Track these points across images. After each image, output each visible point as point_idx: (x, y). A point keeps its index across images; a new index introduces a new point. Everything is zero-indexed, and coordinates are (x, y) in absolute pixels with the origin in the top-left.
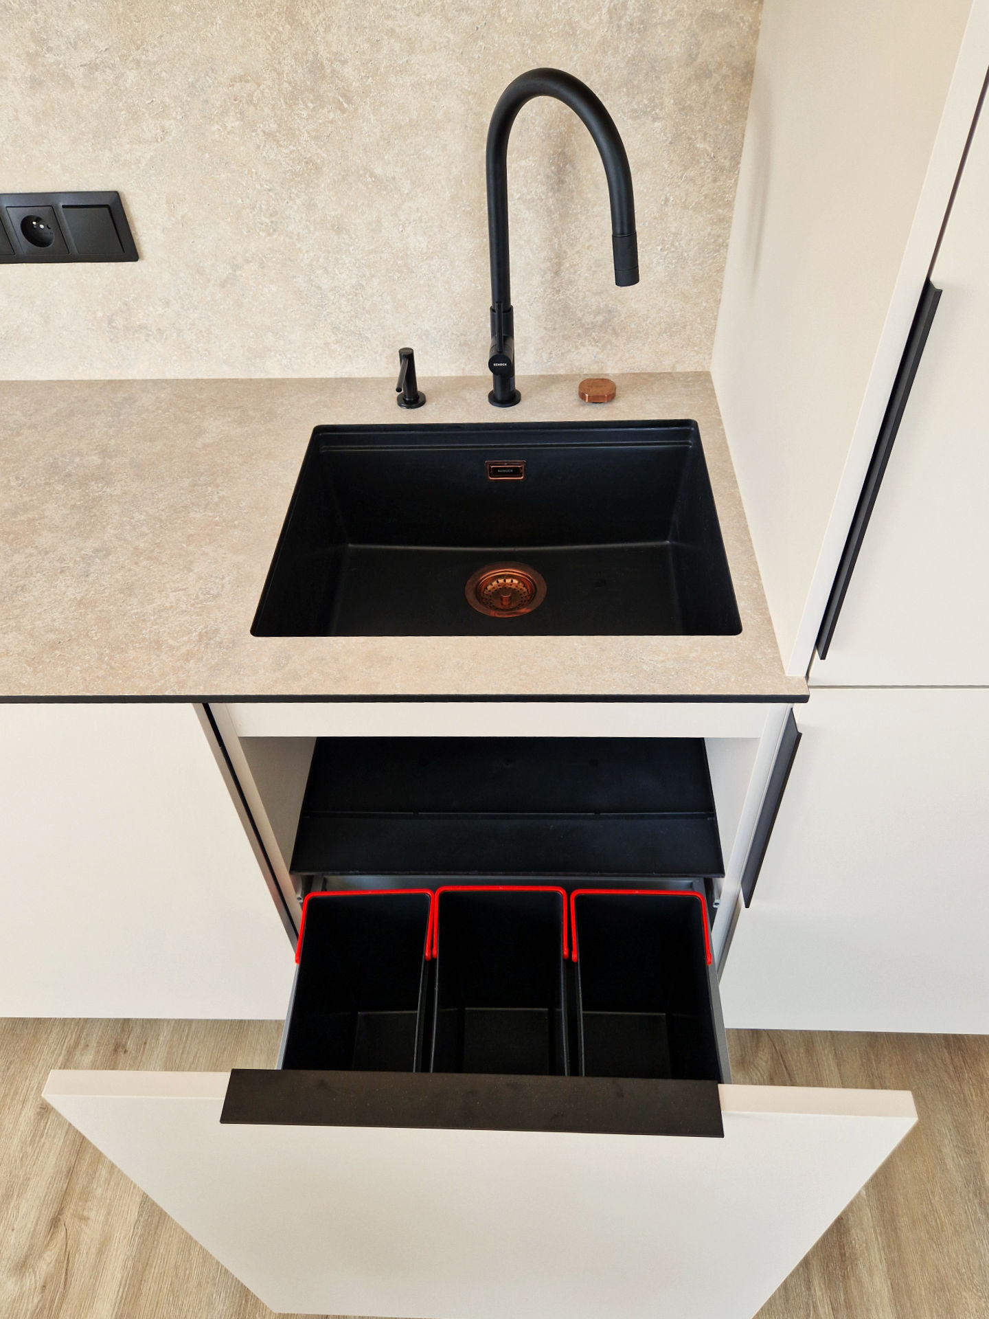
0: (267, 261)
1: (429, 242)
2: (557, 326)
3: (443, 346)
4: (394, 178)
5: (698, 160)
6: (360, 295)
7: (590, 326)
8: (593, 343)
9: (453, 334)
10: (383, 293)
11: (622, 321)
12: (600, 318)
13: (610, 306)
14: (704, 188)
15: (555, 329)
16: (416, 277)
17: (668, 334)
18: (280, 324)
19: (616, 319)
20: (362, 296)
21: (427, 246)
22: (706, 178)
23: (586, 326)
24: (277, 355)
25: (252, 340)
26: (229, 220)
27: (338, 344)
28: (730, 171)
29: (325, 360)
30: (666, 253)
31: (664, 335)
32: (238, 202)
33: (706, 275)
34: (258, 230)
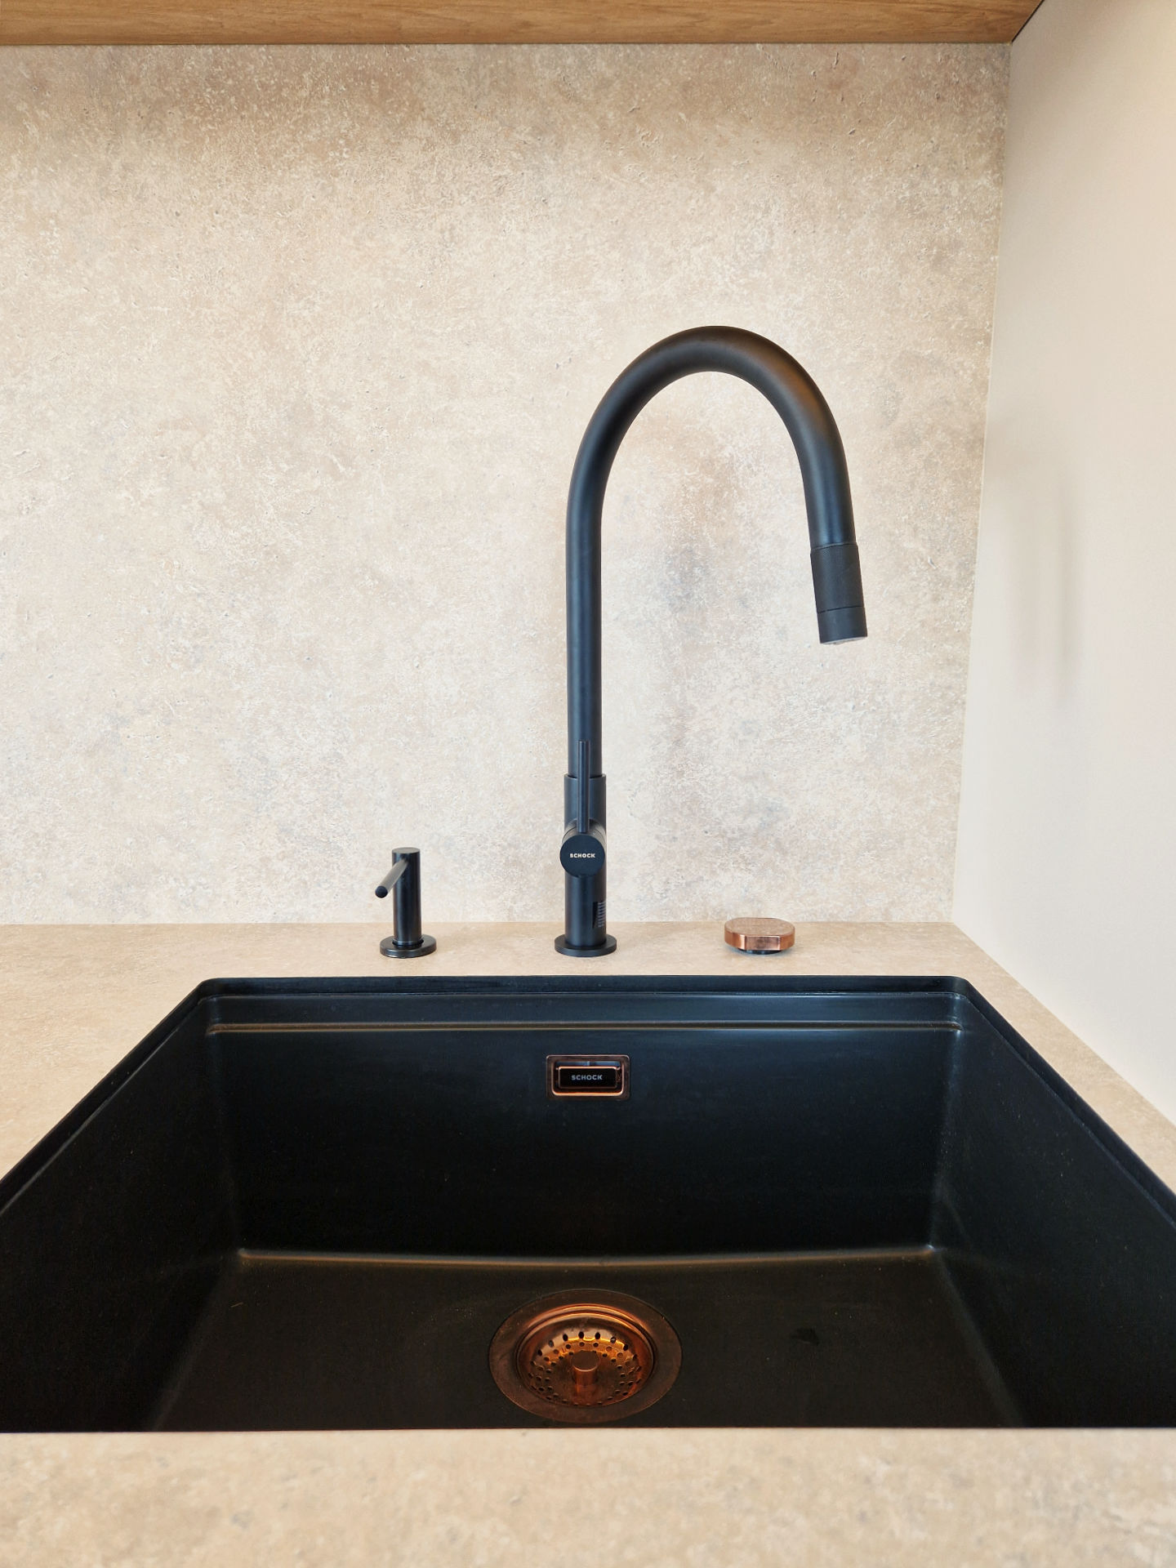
0: (178, 713)
1: (461, 686)
2: (678, 834)
3: (476, 867)
4: (411, 582)
5: (907, 567)
6: (336, 774)
7: (737, 835)
8: (742, 866)
9: (494, 844)
10: (376, 771)
11: (791, 828)
12: (753, 822)
13: (770, 799)
14: (918, 610)
15: (675, 838)
16: (437, 743)
17: (874, 852)
18: (184, 822)
19: (780, 824)
20: (338, 776)
21: (460, 692)
22: (920, 594)
23: (729, 835)
24: (171, 880)
25: (128, 851)
26: (121, 641)
27: (285, 861)
28: (959, 586)
29: (259, 889)
30: (862, 713)
31: (866, 853)
32: (142, 612)
33: (931, 752)
34: (169, 661)
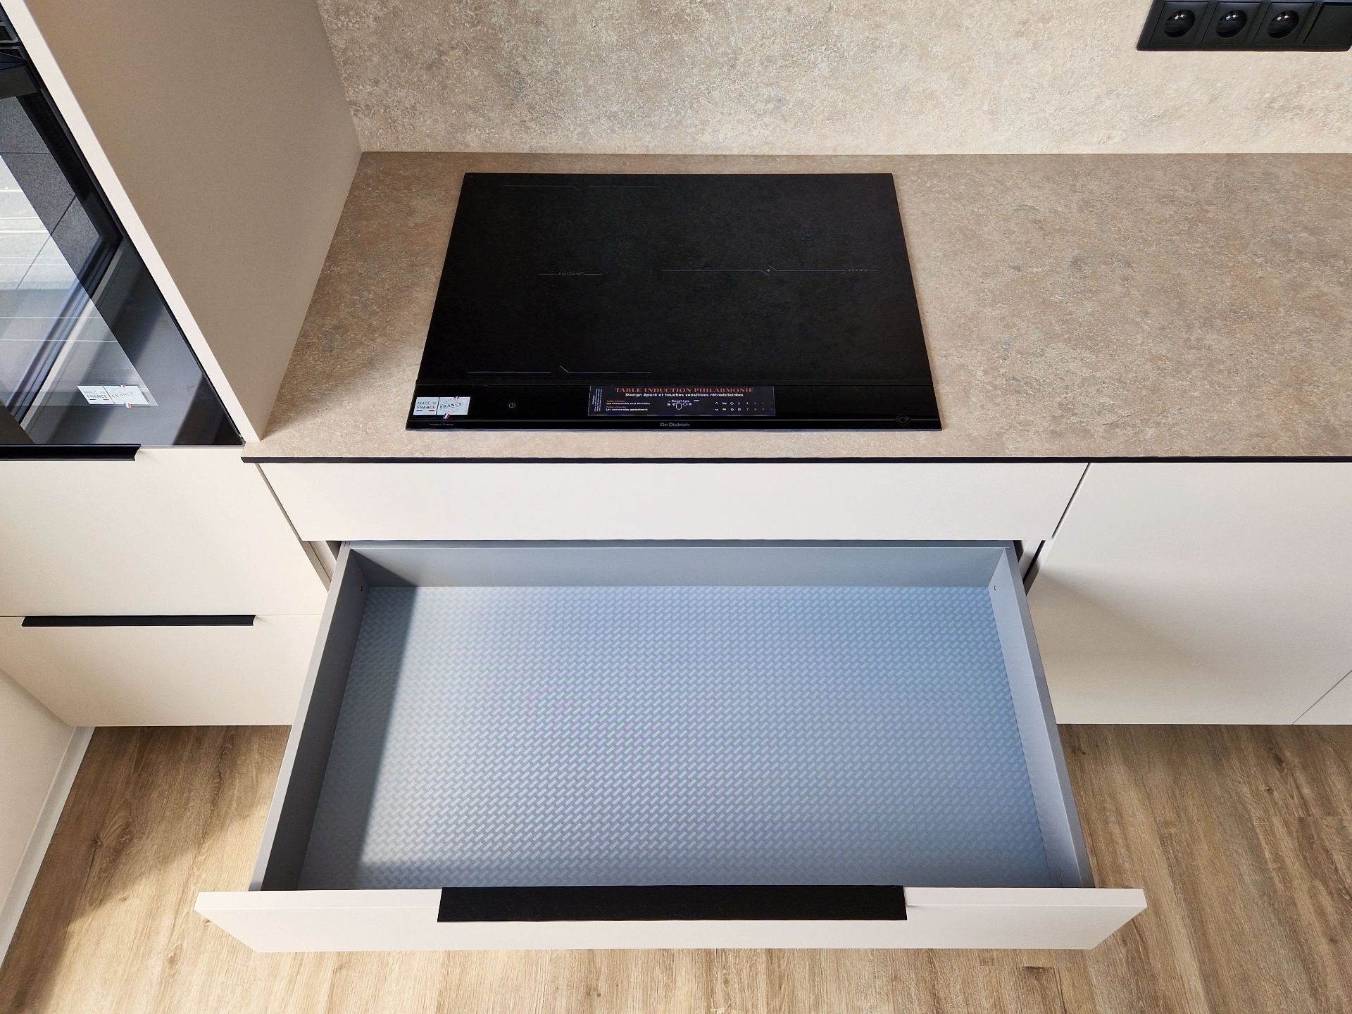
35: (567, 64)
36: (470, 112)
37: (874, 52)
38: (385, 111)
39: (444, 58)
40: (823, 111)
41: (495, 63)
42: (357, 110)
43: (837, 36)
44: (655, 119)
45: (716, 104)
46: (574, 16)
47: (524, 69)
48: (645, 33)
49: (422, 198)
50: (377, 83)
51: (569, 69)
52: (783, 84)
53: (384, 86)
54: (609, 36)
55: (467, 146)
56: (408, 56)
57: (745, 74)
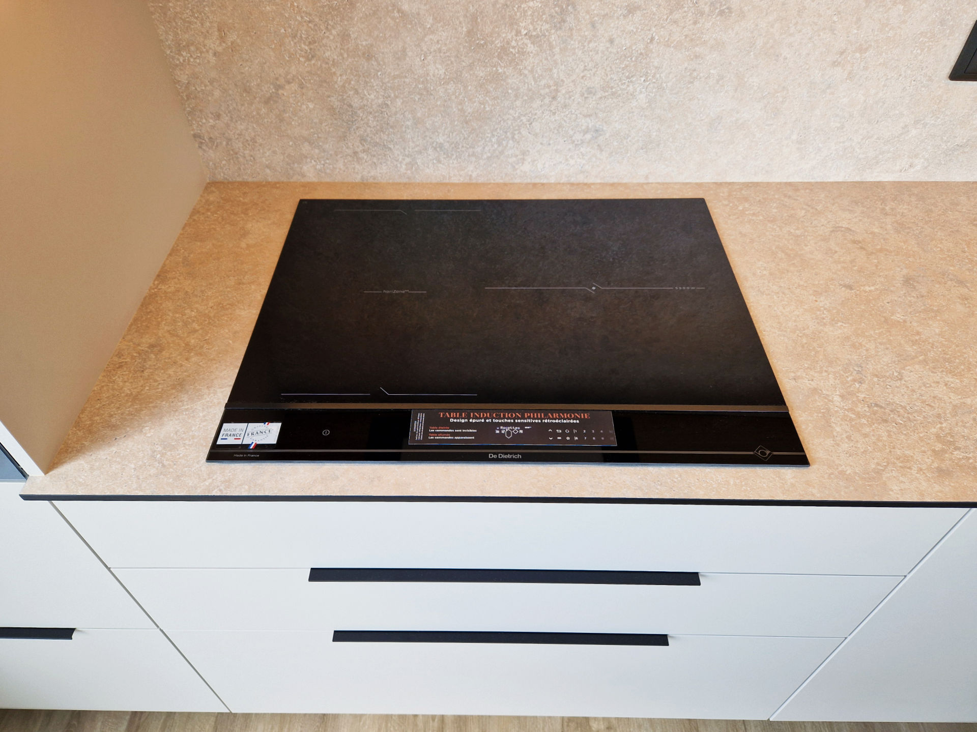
35: (396, 97)
36: (306, 144)
37: (692, 83)
38: (227, 144)
39: (280, 92)
40: (638, 141)
41: (329, 97)
42: (201, 143)
43: (656, 68)
44: (478, 150)
45: (536, 135)
46: (404, 50)
47: (356, 102)
48: (471, 66)
49: (258, 221)
50: (218, 116)
51: (399, 102)
52: (601, 115)
53: (226, 119)
54: (437, 70)
55: (303, 176)
56: (247, 90)
57: (565, 106)
